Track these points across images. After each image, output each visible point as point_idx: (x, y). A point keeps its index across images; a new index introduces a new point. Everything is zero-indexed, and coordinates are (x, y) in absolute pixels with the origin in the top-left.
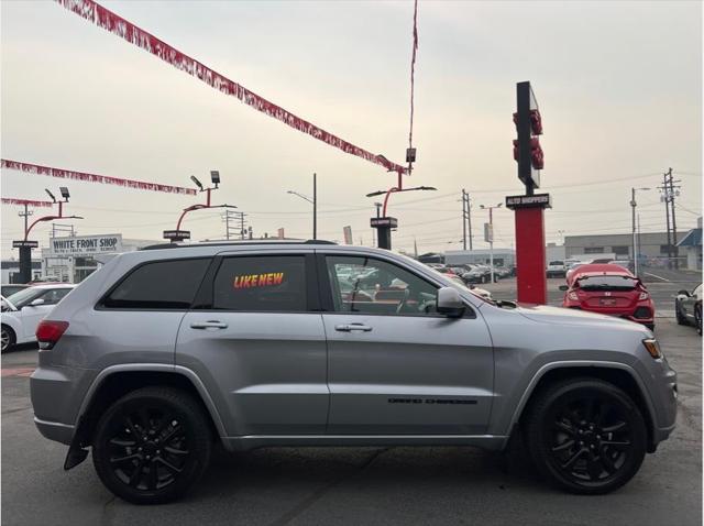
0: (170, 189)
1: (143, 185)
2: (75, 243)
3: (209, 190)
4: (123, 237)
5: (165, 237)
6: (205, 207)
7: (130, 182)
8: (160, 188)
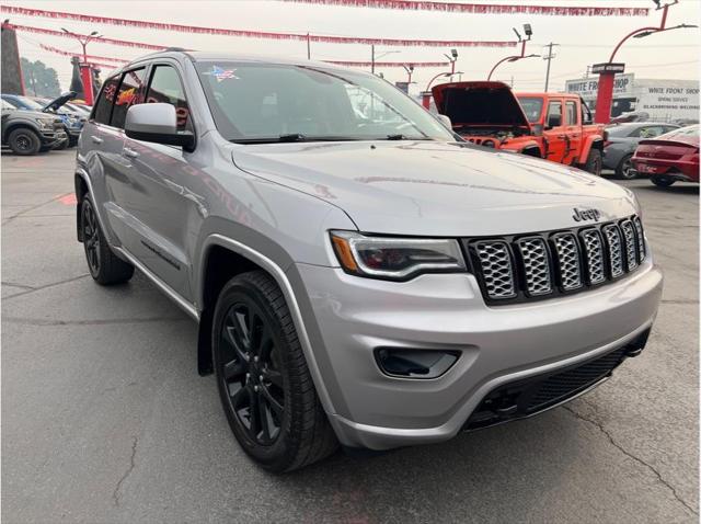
0: (610, 11)
1: (574, 11)
2: (588, 85)
3: (666, 7)
4: (636, 77)
5: (594, 72)
6: (658, 30)
7: (558, 9)
8: (597, 11)
